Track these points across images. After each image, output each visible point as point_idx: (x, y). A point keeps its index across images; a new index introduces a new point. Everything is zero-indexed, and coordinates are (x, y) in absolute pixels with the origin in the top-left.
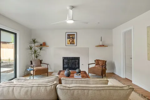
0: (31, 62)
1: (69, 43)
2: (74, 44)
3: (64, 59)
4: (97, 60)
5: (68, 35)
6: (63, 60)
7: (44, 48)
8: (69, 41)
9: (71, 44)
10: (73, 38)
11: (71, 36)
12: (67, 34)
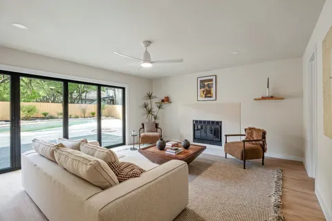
0: (143, 125)
1: (204, 96)
2: (211, 97)
3: (196, 123)
4: (250, 129)
5: (201, 81)
6: (194, 125)
7: (165, 105)
8: (203, 91)
9: (206, 97)
10: (210, 86)
11: (206, 84)
12: (199, 79)
